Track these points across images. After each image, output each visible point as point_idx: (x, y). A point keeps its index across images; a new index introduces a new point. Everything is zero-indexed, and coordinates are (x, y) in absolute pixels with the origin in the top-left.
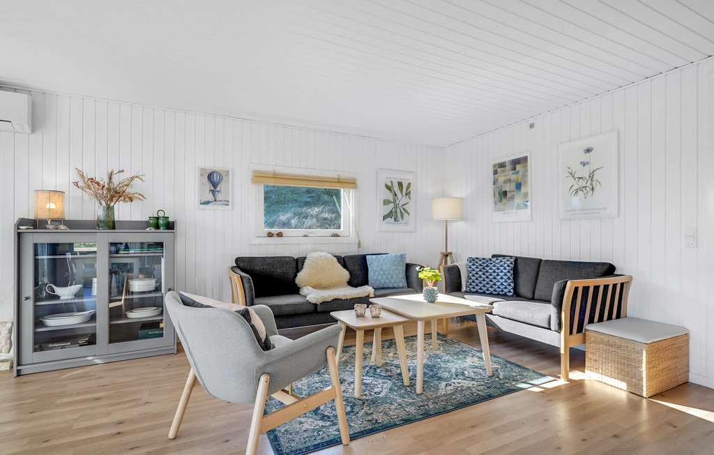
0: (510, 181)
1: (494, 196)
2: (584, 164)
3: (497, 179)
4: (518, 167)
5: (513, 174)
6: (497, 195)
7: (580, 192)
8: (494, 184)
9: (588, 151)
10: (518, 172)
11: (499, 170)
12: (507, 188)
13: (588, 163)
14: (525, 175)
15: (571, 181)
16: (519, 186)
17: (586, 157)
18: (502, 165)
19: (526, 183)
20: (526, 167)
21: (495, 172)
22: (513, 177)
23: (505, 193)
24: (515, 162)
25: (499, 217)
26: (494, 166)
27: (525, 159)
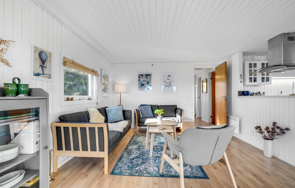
0: (145, 81)
1: (139, 85)
2: (168, 79)
3: (140, 80)
4: (148, 77)
5: (146, 79)
6: (140, 85)
7: (167, 87)
8: (139, 81)
9: (169, 76)
10: (148, 78)
11: (141, 76)
12: (144, 83)
13: (169, 79)
14: (150, 80)
15: (165, 84)
16: (148, 83)
17: (169, 78)
18: (142, 75)
19: (151, 82)
20: (151, 77)
21: (139, 77)
22: (146, 80)
23: (143, 85)
24: (147, 75)
25: (141, 92)
26: (139, 75)
27: (151, 75)
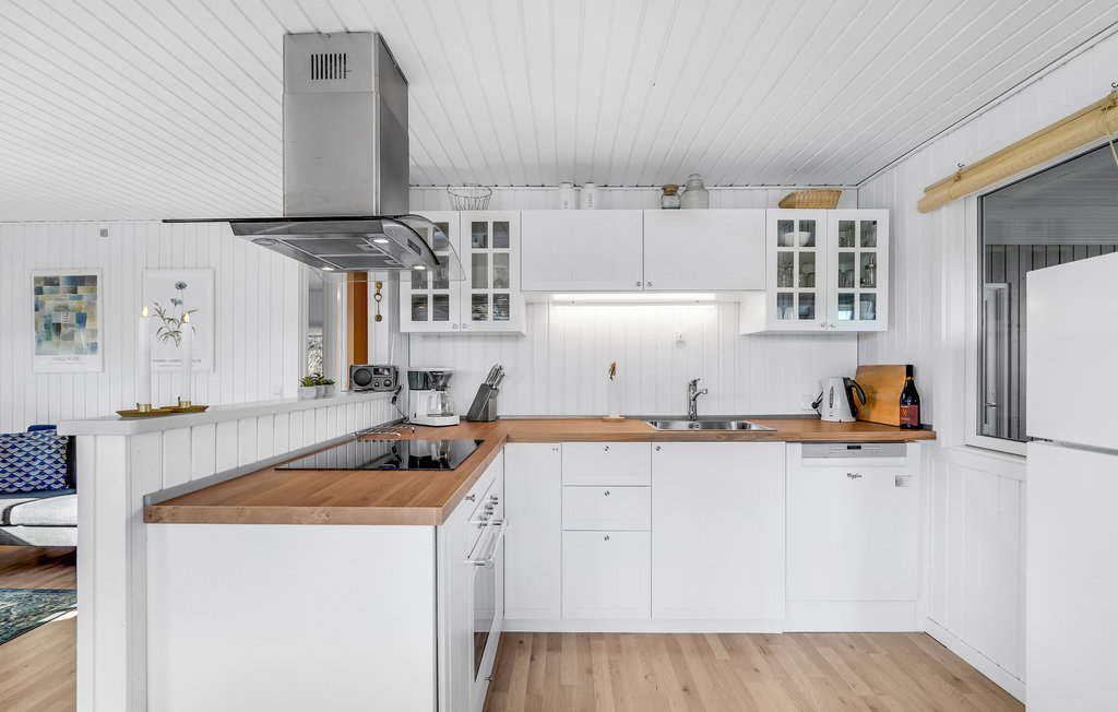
0: (66, 308)
1: (36, 329)
2: (176, 302)
3: (43, 304)
4: (81, 289)
5: (73, 299)
6: (42, 325)
7: (171, 338)
8: (37, 310)
9: (181, 286)
10: (80, 297)
11: (45, 288)
12: (61, 318)
13: (180, 302)
14: (92, 304)
15: (161, 323)
16: (81, 319)
17: (178, 294)
18: (52, 282)
19: (94, 317)
20: (93, 291)
21: (39, 291)
22: (73, 304)
23: (58, 327)
24: (76, 282)
25: (46, 363)
26: (37, 280)
27: (93, 279)
